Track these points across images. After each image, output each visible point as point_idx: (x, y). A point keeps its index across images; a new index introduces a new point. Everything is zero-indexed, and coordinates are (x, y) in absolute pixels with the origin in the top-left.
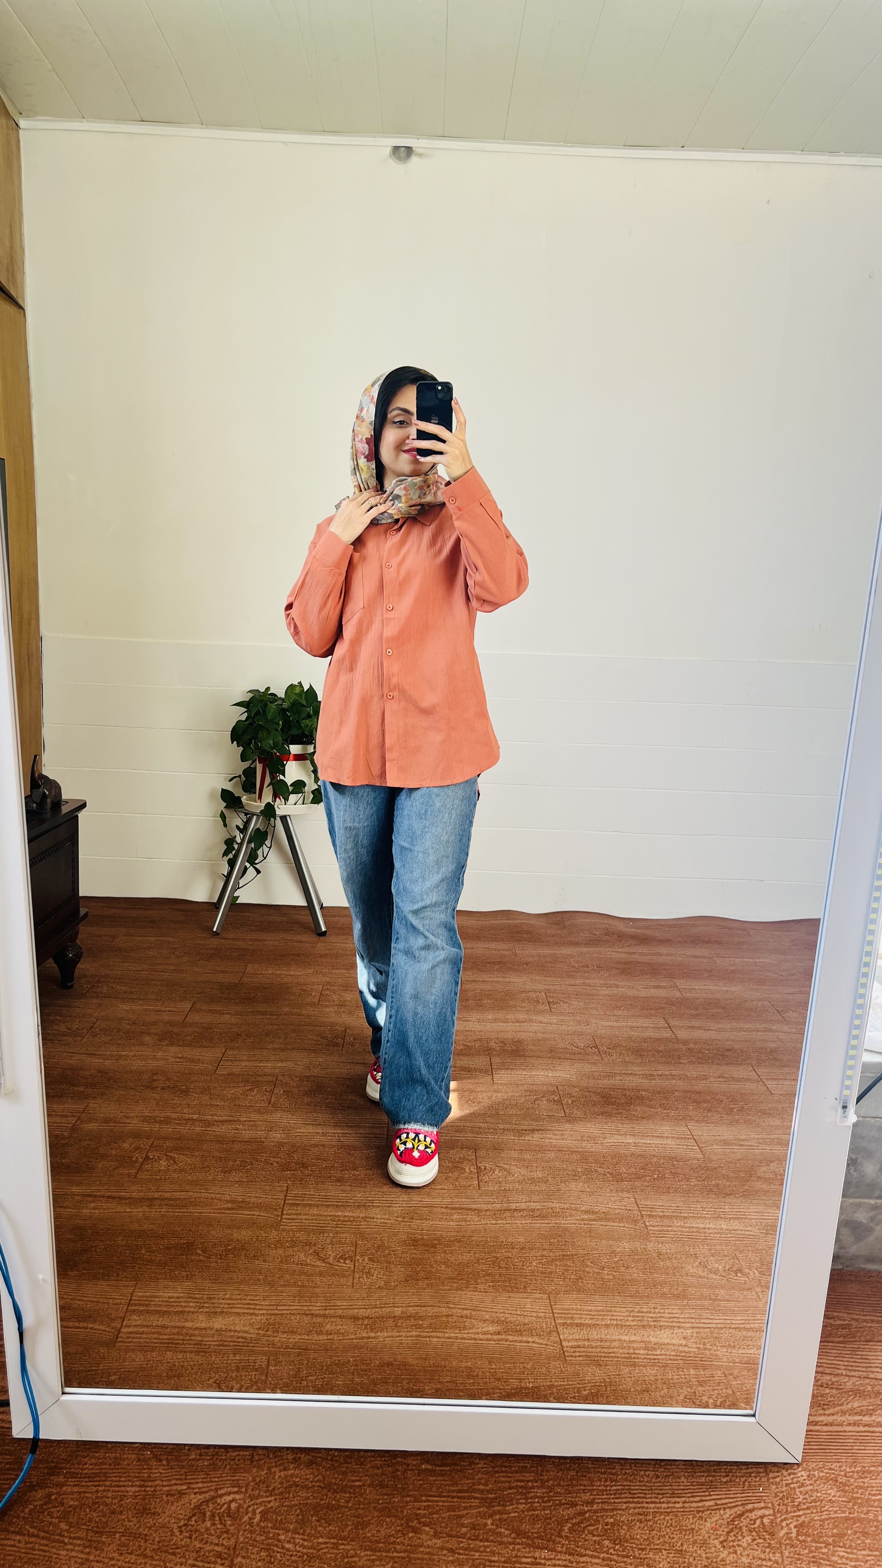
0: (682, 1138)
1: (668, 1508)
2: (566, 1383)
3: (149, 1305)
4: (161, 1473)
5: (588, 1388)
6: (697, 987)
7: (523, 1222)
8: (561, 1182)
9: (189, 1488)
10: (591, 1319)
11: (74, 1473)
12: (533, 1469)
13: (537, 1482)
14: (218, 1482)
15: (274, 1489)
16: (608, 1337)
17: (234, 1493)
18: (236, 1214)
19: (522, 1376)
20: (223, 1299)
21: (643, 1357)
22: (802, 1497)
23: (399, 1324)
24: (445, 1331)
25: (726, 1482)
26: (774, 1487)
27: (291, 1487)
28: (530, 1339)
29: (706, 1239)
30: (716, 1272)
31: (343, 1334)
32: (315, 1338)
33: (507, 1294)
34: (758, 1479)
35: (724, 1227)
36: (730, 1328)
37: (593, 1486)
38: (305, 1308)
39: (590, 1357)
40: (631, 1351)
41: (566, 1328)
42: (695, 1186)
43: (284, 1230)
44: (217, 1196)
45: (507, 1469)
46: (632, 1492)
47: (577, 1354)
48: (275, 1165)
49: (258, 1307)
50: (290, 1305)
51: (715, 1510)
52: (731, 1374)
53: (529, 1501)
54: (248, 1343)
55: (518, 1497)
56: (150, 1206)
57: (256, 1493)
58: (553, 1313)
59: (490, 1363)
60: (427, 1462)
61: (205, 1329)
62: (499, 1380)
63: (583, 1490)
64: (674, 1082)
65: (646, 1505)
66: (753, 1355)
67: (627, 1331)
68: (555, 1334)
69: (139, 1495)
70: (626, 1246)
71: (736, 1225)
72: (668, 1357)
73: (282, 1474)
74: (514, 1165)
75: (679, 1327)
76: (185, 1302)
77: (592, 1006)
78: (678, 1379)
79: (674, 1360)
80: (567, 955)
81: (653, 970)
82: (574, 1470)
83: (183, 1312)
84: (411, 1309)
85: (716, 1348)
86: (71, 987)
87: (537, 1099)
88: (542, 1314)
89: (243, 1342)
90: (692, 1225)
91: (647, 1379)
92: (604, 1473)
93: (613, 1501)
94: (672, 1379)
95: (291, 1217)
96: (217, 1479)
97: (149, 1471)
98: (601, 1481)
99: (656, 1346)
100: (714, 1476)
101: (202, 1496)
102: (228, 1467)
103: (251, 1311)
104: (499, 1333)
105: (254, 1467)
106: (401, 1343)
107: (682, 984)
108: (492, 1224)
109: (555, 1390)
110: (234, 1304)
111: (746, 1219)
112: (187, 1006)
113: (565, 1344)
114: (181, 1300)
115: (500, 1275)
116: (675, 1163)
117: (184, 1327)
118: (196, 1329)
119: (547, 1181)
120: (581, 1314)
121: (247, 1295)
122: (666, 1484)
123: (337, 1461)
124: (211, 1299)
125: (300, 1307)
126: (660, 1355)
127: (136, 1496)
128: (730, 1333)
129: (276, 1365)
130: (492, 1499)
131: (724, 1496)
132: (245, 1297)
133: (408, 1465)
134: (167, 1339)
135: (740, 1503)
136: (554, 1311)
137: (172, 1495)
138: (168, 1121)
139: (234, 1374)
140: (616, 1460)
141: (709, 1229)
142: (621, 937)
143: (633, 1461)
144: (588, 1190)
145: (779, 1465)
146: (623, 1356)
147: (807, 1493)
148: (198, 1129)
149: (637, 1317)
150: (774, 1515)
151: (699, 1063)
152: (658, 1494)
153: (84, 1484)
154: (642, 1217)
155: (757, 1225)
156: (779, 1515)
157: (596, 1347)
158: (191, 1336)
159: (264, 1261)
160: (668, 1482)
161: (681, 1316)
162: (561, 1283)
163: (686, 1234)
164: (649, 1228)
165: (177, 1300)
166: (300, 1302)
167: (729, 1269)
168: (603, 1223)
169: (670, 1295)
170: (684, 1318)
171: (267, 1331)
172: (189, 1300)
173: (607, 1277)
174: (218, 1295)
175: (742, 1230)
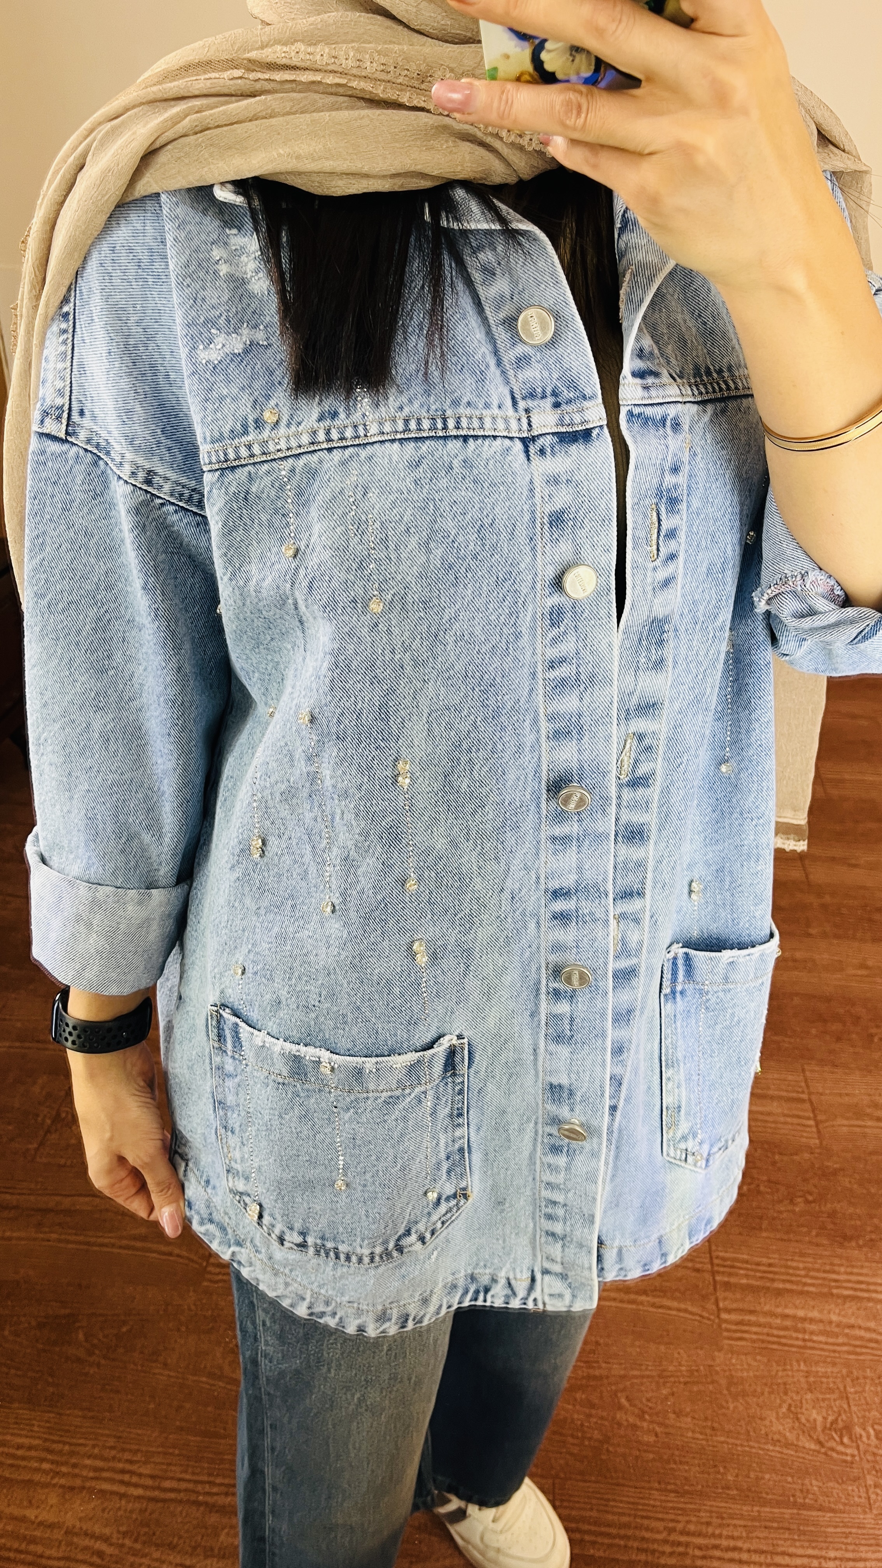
20: (89, 1457)
29: (805, 1347)
30: (808, 1430)
35: (834, 1318)
49: (135, 1479)
50: (180, 1480)
56: (40, 1226)
70: (681, 1360)
76: (38, 1460)
83: (30, 1481)
90: (788, 1311)
103: (122, 1489)
110: (102, 1470)
111: (869, 1299)
114: (33, 1453)
121: (123, 1450)
124: (72, 1454)
125: (190, 1486)
132: (120, 1455)
141: (811, 1321)
154: (715, 1289)
161: (746, 1546)
162: (575, 1450)
163: (775, 1332)
164: (724, 1316)
165: (28, 1454)
166: (193, 1473)
167: (832, 1424)
168: (656, 1300)
169: (735, 1492)
170: (749, 1551)
171: (136, 1541)
172: (43, 1455)
173: (646, 1438)
174: (85, 1445)
175: (860, 1327)
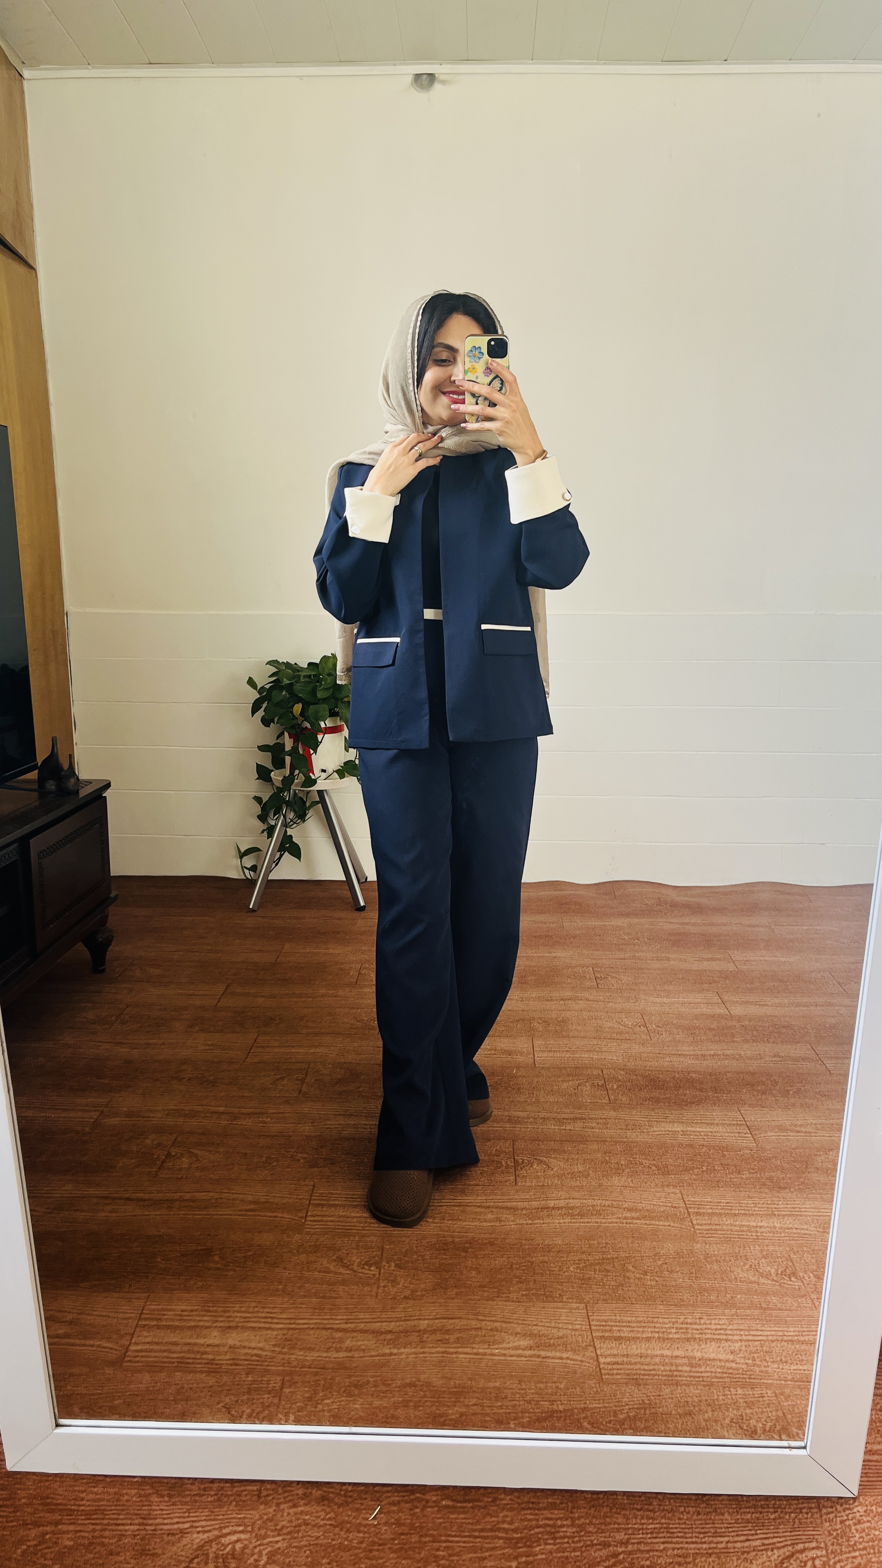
0: (734, 1125)
1: (710, 1549)
2: (601, 1405)
3: (160, 1319)
4: (162, 1510)
5: (625, 1411)
6: (752, 959)
7: (562, 1221)
8: (603, 1176)
9: (192, 1527)
10: (631, 1331)
11: (71, 1510)
12: (564, 1505)
13: (567, 1519)
14: (222, 1519)
15: (283, 1527)
16: (649, 1352)
17: (240, 1532)
18: (259, 1215)
19: (553, 1398)
20: (238, 1312)
21: (686, 1374)
22: (858, 1535)
23: (424, 1339)
24: (474, 1345)
25: (774, 1519)
26: (828, 1524)
27: (299, 1525)
28: (565, 1355)
29: (758, 1239)
30: (767, 1276)
31: (364, 1350)
32: (333, 1356)
33: (541, 1305)
34: (810, 1515)
35: (778, 1225)
36: (782, 1340)
37: (628, 1524)
38: (326, 1322)
39: (628, 1375)
40: (674, 1368)
41: (604, 1343)
42: (747, 1179)
43: (308, 1233)
44: (240, 1196)
45: (534, 1505)
46: (671, 1531)
47: (615, 1372)
48: (302, 1161)
49: (276, 1321)
51: (762, 1550)
52: (782, 1394)
53: (558, 1541)
54: (263, 1362)
55: (546, 1537)
56: (170, 1208)
57: (263, 1532)
58: (590, 1325)
59: (520, 1382)
60: (448, 1497)
61: (217, 1346)
62: (529, 1402)
63: (617, 1529)
64: (726, 1062)
65: (686, 1546)
66: (806, 1372)
67: (669, 1345)
68: (591, 1349)
69: (138, 1535)
70: (669, 1248)
71: (790, 1223)
72: (713, 1375)
73: (292, 1511)
74: (554, 1158)
75: (727, 1340)
76: (199, 1316)
77: (642, 981)
78: (723, 1400)
79: (720, 1378)
80: (617, 927)
81: (708, 941)
82: (607, 1506)
83: (198, 1326)
84: (437, 1321)
85: (766, 1364)
86: (103, 971)
87: (579, 1085)
88: (578, 1327)
89: (258, 1361)
90: (744, 1223)
91: (689, 1399)
92: (640, 1510)
93: (649, 1541)
94: (717, 1400)
95: (316, 1218)
96: (221, 1517)
97: (149, 1508)
98: (636, 1518)
99: (701, 1362)
100: (761, 1513)
101: (205, 1536)
102: (234, 1503)
103: (267, 1326)
104: (531, 1348)
105: (261, 1504)
106: (426, 1361)
107: (737, 955)
108: (527, 1224)
109: (589, 1413)
110: (250, 1317)
111: (801, 1216)
112: (220, 988)
113: (602, 1360)
114: (194, 1313)
115: (535, 1281)
116: (725, 1153)
117: (195, 1344)
118: (208, 1345)
119: (589, 1175)
120: (619, 1326)
121: (265, 1308)
122: (708, 1522)
123: (350, 1497)
124: (225, 1312)
125: (318, 1321)
126: (706, 1372)
127: (135, 1536)
128: (782, 1347)
129: (290, 1387)
130: (518, 1538)
131: (772, 1535)
132: (261, 1310)
133: (427, 1501)
134: (177, 1358)
135: (789, 1543)
136: (591, 1323)
137: (173, 1535)
138: (193, 1114)
139: (245, 1397)
140: (654, 1496)
141: (761, 1227)
142: (674, 905)
143: (672, 1496)
144: (631, 1185)
145: (833, 1499)
146: (664, 1373)
147: (864, 1530)
148: (224, 1123)
149: (681, 1328)
150: (827, 1556)
151: (754, 1041)
152: (700, 1533)
153: (79, 1522)
154: (689, 1214)
155: (813, 1222)
156: (833, 1556)
157: (635, 1363)
158: (203, 1354)
159: (285, 1268)
160: (710, 1519)
161: (729, 1328)
162: (600, 1290)
163: (736, 1233)
164: (697, 1227)
165: (190, 1314)
166: (320, 1315)
167: (782, 1272)
168: (647, 1222)
169: (717, 1304)
170: (732, 1330)
171: (283, 1348)
172: (203, 1313)
173: (649, 1283)
174: (234, 1307)
175: (797, 1229)
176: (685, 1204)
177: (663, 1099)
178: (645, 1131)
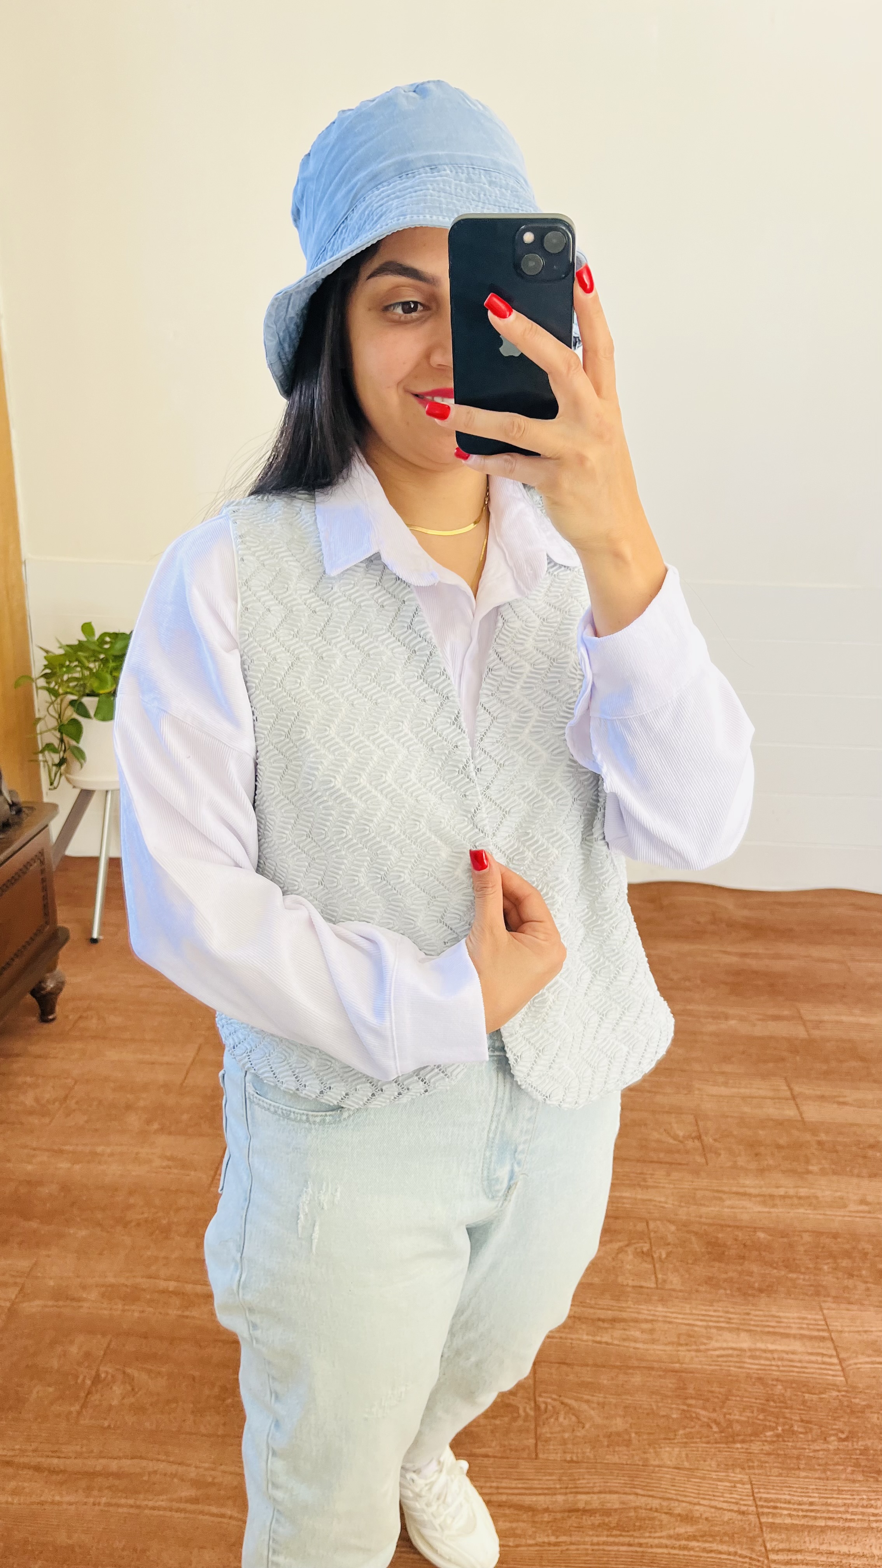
0: (815, 1337)
6: (826, 1018)
8: (649, 1445)
18: (202, 1513)
42: (837, 1451)
44: (180, 1468)
56: (88, 1490)
64: (802, 1210)
107: (808, 1011)
108: (549, 1544)
138: (135, 1295)
144: (686, 1465)
151: (835, 1173)
154: (761, 1531)
164: (772, 1557)
168: (706, 1545)
176: (757, 1506)
177: (725, 1280)
178: (702, 1347)
